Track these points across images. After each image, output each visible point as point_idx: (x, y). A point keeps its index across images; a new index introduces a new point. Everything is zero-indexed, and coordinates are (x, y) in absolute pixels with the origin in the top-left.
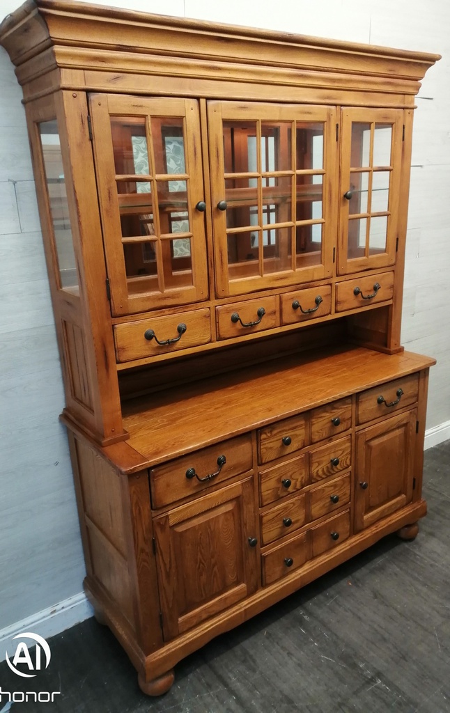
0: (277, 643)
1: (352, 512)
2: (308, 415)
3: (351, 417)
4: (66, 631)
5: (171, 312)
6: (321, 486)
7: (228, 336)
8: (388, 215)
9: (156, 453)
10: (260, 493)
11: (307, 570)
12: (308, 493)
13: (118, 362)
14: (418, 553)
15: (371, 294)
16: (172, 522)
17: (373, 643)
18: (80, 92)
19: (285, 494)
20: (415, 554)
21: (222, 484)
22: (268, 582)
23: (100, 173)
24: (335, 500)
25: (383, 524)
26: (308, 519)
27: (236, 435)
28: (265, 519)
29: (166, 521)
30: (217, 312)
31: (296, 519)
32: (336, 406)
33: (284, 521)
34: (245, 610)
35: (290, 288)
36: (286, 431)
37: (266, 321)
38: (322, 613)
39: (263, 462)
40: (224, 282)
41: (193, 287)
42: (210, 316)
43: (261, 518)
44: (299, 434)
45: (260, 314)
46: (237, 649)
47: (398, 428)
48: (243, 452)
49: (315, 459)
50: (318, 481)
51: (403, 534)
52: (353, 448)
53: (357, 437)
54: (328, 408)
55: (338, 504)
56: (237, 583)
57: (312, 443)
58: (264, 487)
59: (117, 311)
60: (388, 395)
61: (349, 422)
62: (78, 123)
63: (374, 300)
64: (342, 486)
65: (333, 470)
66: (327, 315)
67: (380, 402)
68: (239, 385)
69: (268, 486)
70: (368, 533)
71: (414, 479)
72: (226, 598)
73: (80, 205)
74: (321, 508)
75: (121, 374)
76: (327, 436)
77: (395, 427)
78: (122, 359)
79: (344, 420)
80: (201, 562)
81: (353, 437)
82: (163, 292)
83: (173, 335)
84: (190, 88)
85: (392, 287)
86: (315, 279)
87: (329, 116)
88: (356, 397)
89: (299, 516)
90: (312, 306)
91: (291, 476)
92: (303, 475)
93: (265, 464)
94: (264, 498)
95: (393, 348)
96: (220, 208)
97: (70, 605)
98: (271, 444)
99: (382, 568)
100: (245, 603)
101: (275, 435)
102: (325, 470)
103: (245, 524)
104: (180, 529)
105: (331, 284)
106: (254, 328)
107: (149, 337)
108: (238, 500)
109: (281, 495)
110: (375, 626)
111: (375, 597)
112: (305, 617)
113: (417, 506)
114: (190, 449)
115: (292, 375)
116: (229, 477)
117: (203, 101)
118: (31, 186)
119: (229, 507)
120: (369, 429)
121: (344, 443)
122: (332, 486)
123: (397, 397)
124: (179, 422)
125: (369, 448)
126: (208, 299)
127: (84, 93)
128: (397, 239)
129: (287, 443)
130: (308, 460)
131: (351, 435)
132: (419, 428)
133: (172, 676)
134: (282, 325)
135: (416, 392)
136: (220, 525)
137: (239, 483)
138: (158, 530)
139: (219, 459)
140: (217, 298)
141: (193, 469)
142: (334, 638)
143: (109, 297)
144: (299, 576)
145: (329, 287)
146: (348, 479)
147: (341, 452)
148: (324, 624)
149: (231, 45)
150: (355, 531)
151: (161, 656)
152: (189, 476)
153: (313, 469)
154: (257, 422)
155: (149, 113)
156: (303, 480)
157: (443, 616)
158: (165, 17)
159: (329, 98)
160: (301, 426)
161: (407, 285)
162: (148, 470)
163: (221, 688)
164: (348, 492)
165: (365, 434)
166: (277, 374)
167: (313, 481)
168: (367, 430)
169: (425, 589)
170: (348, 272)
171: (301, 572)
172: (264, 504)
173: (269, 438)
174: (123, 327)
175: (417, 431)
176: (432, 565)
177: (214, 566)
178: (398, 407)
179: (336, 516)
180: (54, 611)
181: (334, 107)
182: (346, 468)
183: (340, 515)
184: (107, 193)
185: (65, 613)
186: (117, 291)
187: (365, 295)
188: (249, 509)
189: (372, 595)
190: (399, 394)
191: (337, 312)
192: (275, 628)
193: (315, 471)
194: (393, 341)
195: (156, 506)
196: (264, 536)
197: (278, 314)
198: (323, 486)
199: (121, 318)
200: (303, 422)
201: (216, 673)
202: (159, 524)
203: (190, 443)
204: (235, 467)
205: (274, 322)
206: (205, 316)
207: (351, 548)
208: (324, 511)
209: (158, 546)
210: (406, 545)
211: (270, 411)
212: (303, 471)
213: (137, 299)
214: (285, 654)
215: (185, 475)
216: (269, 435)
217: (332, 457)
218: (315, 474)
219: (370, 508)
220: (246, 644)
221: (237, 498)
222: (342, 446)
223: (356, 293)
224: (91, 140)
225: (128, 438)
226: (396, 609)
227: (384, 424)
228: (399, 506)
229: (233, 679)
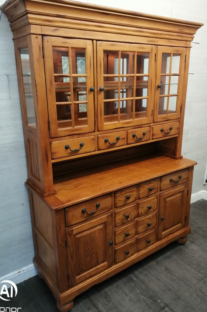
0: (121, 290)
1: (157, 231)
2: (138, 186)
3: (158, 187)
4: (25, 281)
5: (77, 137)
6: (143, 218)
7: (103, 149)
8: (177, 96)
9: (68, 201)
10: (115, 221)
11: (135, 257)
12: (137, 221)
13: (53, 159)
14: (187, 251)
15: (169, 131)
16: (74, 233)
17: (164, 291)
18: (39, 36)
19: (126, 221)
20: (185, 251)
21: (98, 216)
22: (118, 261)
23: (47, 73)
24: (149, 225)
25: (171, 237)
26: (137, 233)
27: (105, 193)
28: (117, 233)
29: (72, 232)
30: (98, 137)
31: (131, 233)
32: (151, 182)
33: (126, 234)
34: (107, 274)
35: (131, 128)
36: (128, 192)
37: (120, 142)
38: (142, 277)
39: (117, 206)
40: (102, 124)
41: (87, 126)
42: (95, 139)
43: (115, 232)
44: (134, 194)
45: (118, 139)
46: (102, 292)
47: (179, 193)
48: (108, 202)
49: (140, 206)
50: (142, 216)
51: (180, 242)
52: (158, 201)
53: (160, 197)
54: (147, 183)
55: (151, 227)
56: (103, 262)
57: (139, 199)
58: (117, 218)
59: (53, 136)
60: (175, 178)
61: (157, 189)
62: (38, 49)
63: (170, 134)
64: (153, 219)
65: (149, 211)
66: (148, 140)
67: (171, 181)
68: (107, 171)
69: (119, 218)
70: (164, 241)
71: (186, 217)
72: (98, 268)
73: (37, 87)
74: (142, 229)
75: (54, 164)
76: (146, 195)
77: (177, 192)
78: (54, 158)
79: (154, 189)
80: (87, 251)
81: (158, 197)
82: (74, 128)
83: (78, 147)
84: (89, 36)
85: (178, 128)
86: (143, 124)
87: (152, 50)
88: (160, 178)
89: (132, 232)
90: (141, 136)
91: (129, 213)
92: (135, 213)
93: (118, 207)
94: (117, 223)
95: (178, 156)
96: (101, 90)
97: (27, 269)
98: (121, 199)
99: (169, 257)
100: (107, 271)
101: (123, 194)
102: (145, 211)
103: (108, 235)
104: (78, 236)
105: (150, 126)
106: (115, 145)
107: (67, 148)
108: (105, 224)
109: (125, 222)
110: (166, 283)
111: (166, 270)
112: (134, 278)
113: (186, 229)
114: (84, 200)
115: (131, 167)
116: (101, 213)
117: (95, 41)
118: (15, 77)
119: (101, 227)
120: (166, 193)
121: (154, 199)
122: (148, 219)
123: (178, 179)
124: (79, 187)
125: (165, 201)
126: (94, 131)
127: (41, 36)
128: (181, 107)
129: (128, 198)
130: (137, 207)
131: (157, 195)
132: (189, 193)
133: (72, 303)
134: (127, 144)
135: (188, 177)
136: (97, 235)
137: (106, 216)
138: (68, 236)
139: (97, 205)
140: (98, 131)
141: (85, 209)
142: (147, 288)
143: (49, 129)
144: (132, 259)
145: (149, 127)
146: (156, 216)
147: (153, 203)
148: (143, 282)
149: (108, 16)
150: (158, 239)
151: (68, 294)
152: (83, 212)
153: (139, 210)
154: (115, 188)
155: (70, 46)
156: (135, 216)
157: (197, 280)
158: (79, 3)
159: (152, 41)
160: (134, 190)
161: (185, 128)
162: (65, 208)
163: (94, 309)
164: (155, 221)
165: (164, 195)
166: (125, 166)
167: (139, 216)
168: (165, 193)
169: (189, 267)
170: (158, 121)
171: (133, 257)
172: (117, 225)
173: (120, 195)
174: (55, 143)
175: (187, 195)
176: (192, 256)
177: (93, 253)
178: (179, 183)
179: (149, 232)
180: (19, 272)
181: (154, 46)
182: (155, 210)
183: (151, 232)
184: (50, 82)
185: (24, 273)
186: (53, 126)
187: (166, 132)
188: (110, 228)
189: (165, 269)
190: (180, 178)
191: (152, 139)
192: (120, 283)
193: (141, 211)
194: (178, 153)
195: (67, 225)
196: (116, 240)
197: (126, 139)
198: (144, 218)
199: (54, 139)
200: (135, 189)
201: (92, 302)
202: (68, 233)
203: (84, 197)
204: (104, 209)
205: (124, 143)
206: (93, 139)
207: (156, 247)
208: (144, 230)
209: (68, 243)
210: (181, 247)
211: (121, 183)
212: (135, 211)
213: (62, 130)
214: (124, 295)
215: (81, 212)
216: (120, 194)
217: (148, 205)
218: (140, 213)
219: (165, 229)
220: (106, 290)
221: (105, 223)
222: (153, 200)
223: (162, 131)
224: (43, 57)
225: (56, 194)
226: (175, 276)
227: (173, 191)
228: (178, 229)
229: (100, 306)
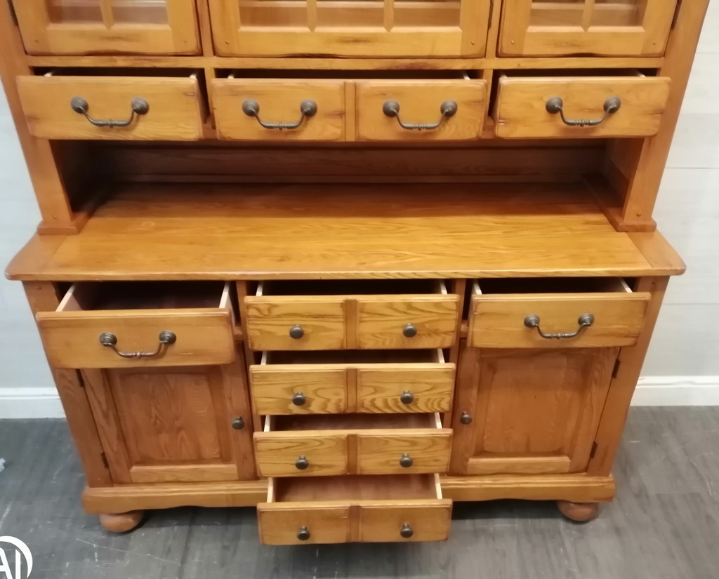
7: (238, 137)
34: (233, 495)
37: (320, 128)
40: (229, 28)
45: (307, 112)
56: (221, 461)
63: (602, 131)
70: (474, 483)
72: (203, 471)
80: (157, 418)
82: (109, 28)
85: (660, 112)
101: (278, 316)
126: (199, 53)
134: (359, 140)
140: (217, 54)
163: (176, 562)
173: (266, 318)
175: (615, 375)
177: (180, 429)
194: (633, 207)
197: (350, 118)
201: (187, 542)
206: (186, 94)
216: (265, 313)
219: (482, 454)
223: (552, 110)
228: (551, 469)
229: (197, 560)
